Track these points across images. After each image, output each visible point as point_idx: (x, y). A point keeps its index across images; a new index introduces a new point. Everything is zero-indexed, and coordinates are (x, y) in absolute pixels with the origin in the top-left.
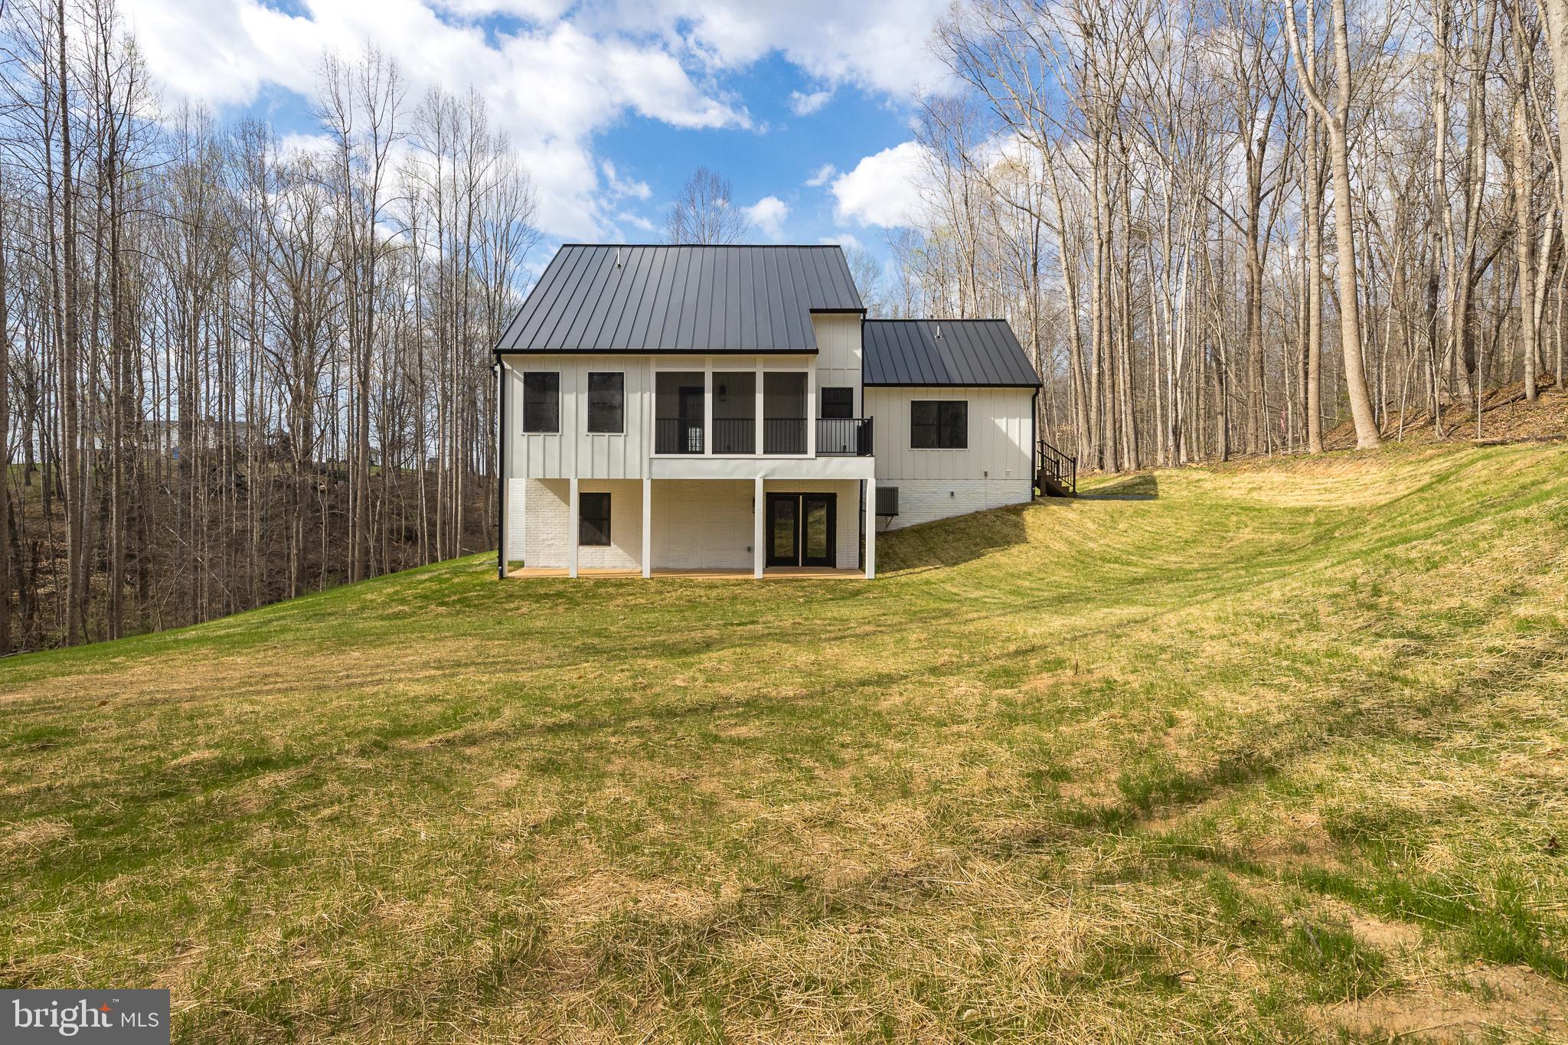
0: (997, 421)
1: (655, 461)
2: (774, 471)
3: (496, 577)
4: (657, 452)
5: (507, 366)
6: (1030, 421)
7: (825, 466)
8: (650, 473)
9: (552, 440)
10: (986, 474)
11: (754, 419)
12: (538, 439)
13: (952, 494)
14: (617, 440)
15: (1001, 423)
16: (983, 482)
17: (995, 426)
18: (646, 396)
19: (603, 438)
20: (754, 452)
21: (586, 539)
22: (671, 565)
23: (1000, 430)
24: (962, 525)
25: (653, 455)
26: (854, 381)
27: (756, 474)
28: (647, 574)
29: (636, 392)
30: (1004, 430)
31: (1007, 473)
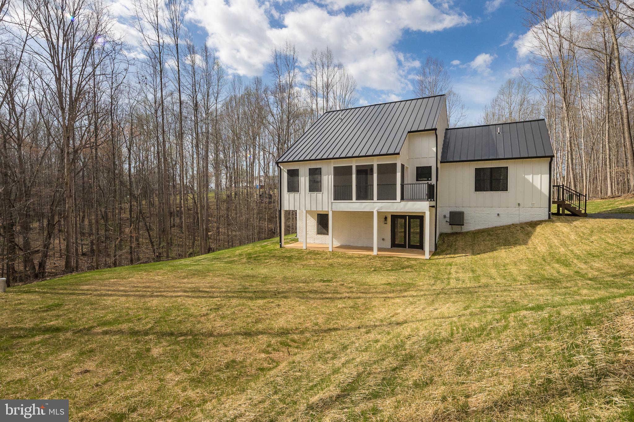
0: (526, 176)
1: (333, 204)
2: (381, 208)
3: (279, 246)
4: (334, 200)
5: (282, 168)
6: (548, 175)
7: (405, 205)
8: (332, 208)
9: (297, 195)
10: (519, 205)
11: (373, 185)
12: (292, 195)
13: (498, 215)
14: (319, 195)
15: (529, 177)
16: (517, 208)
17: (526, 180)
18: (330, 177)
19: (314, 194)
20: (373, 200)
21: (319, 233)
23: (528, 181)
24: (499, 232)
25: (333, 201)
26: (432, 163)
27: (374, 209)
28: (330, 250)
29: (326, 175)
30: (531, 181)
31: (533, 204)
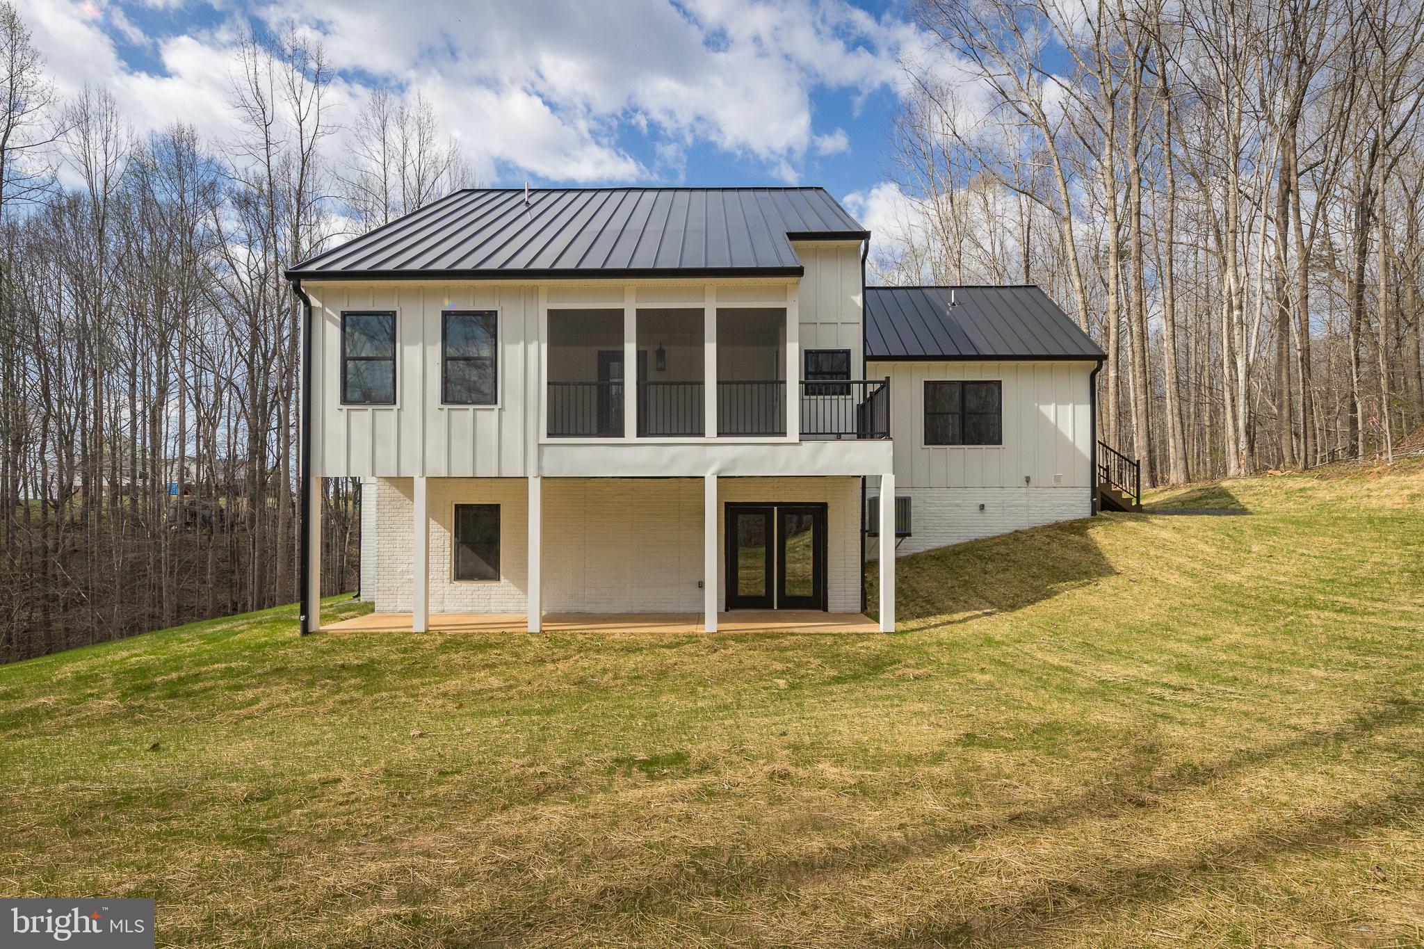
0: (1042, 408)
1: (547, 449)
2: (734, 462)
3: (297, 631)
4: (549, 435)
5: (315, 302)
6: (1088, 408)
7: (815, 455)
8: (540, 467)
9: (386, 417)
10: (1028, 480)
11: (701, 383)
12: (363, 416)
13: (982, 507)
14: (487, 417)
15: (1049, 410)
16: (1023, 490)
17: (1040, 418)
18: (533, 348)
19: (465, 415)
20: (702, 434)
21: (463, 573)
22: (588, 608)
23: (1047, 420)
25: (544, 439)
26: (851, 339)
27: (707, 467)
28: (535, 625)
29: (517, 342)
30: (1052, 419)
31: (1058, 479)
